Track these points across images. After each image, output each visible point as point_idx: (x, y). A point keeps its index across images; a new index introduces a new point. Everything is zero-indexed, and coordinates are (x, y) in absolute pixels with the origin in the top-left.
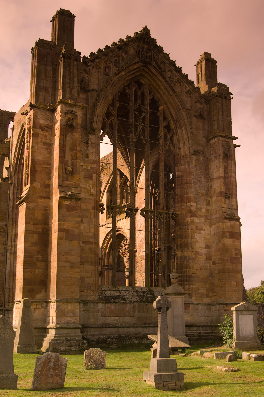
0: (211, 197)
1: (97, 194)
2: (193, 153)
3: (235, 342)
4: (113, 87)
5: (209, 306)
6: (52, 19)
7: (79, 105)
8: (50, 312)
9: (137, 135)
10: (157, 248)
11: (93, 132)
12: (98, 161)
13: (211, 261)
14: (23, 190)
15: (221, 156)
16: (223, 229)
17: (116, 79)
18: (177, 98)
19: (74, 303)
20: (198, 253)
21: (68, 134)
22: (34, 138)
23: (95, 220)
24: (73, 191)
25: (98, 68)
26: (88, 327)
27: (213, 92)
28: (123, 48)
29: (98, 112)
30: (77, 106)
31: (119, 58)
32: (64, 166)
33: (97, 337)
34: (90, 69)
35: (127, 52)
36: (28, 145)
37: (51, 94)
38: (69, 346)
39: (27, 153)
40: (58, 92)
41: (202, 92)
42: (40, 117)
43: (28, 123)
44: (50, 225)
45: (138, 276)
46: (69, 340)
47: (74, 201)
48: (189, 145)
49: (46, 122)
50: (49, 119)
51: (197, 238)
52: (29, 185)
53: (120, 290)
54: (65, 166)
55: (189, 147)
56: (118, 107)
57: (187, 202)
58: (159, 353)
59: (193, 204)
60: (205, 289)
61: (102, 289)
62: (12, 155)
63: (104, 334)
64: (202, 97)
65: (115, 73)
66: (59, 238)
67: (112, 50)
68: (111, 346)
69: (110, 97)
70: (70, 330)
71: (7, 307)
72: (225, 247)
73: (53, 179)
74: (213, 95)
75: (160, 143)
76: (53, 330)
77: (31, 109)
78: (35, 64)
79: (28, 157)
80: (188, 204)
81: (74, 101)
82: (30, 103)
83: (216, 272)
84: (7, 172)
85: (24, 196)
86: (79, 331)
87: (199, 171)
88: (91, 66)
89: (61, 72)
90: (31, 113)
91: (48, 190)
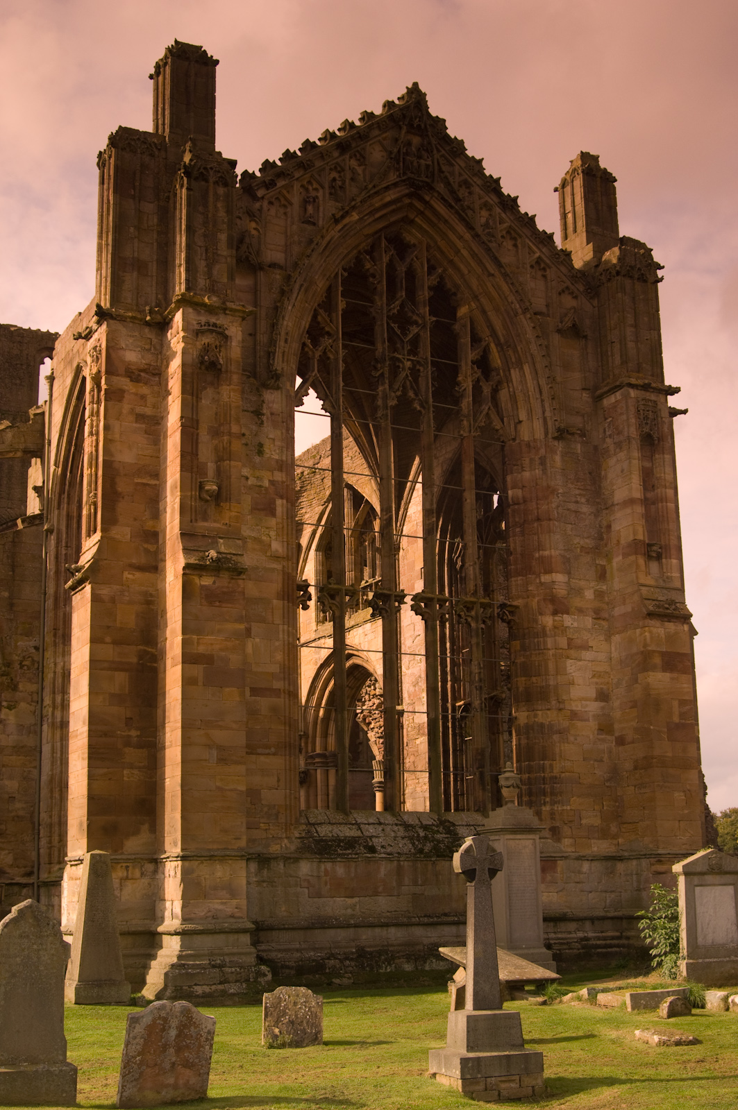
0: (609, 557)
1: (290, 554)
2: (556, 434)
3: (686, 961)
4: (327, 257)
5: (609, 864)
6: (152, 71)
7: (234, 307)
8: (166, 886)
9: (396, 387)
10: (462, 702)
11: (275, 382)
12: (289, 462)
13: (613, 735)
14: (84, 549)
15: (634, 442)
16: (645, 645)
17: (334, 232)
18: (507, 283)
19: (230, 862)
20: (576, 714)
21: (205, 388)
22: (110, 403)
23: (286, 627)
24: (223, 549)
25: (286, 203)
26: (271, 929)
27: (608, 261)
28: (353, 145)
29: (287, 326)
30: (227, 312)
31: (342, 174)
32: (196, 479)
33: (299, 954)
34: (261, 206)
35: (364, 158)
36: (95, 424)
37: (155, 278)
38: (221, 983)
39: (92, 446)
40: (174, 272)
41: (578, 263)
42: (127, 345)
43: (93, 361)
44: (159, 645)
45: (409, 782)
46: (220, 966)
47: (225, 575)
48: (544, 413)
49: (143, 357)
50: (150, 349)
51: (571, 671)
52: (100, 534)
53: (359, 821)
54: (199, 480)
55: (545, 419)
56: (343, 310)
57: (543, 571)
58: (472, 997)
59: (560, 578)
60: (599, 814)
61: (310, 819)
62: (49, 452)
63: (317, 946)
64: (576, 277)
65: (333, 215)
66: (187, 682)
67: (321, 153)
68: (337, 981)
69: (321, 285)
70: (222, 937)
71: (44, 876)
72: (649, 695)
73: (166, 517)
74: (608, 270)
75: (464, 407)
76: (175, 937)
77: (99, 323)
78: (108, 196)
79: (94, 457)
80: (545, 578)
81: (218, 296)
82: (98, 306)
83: (628, 765)
84: (38, 499)
85: (87, 566)
86: (246, 939)
87: (572, 483)
88: (266, 197)
89: (181, 218)
90: (101, 334)
91: (152, 548)
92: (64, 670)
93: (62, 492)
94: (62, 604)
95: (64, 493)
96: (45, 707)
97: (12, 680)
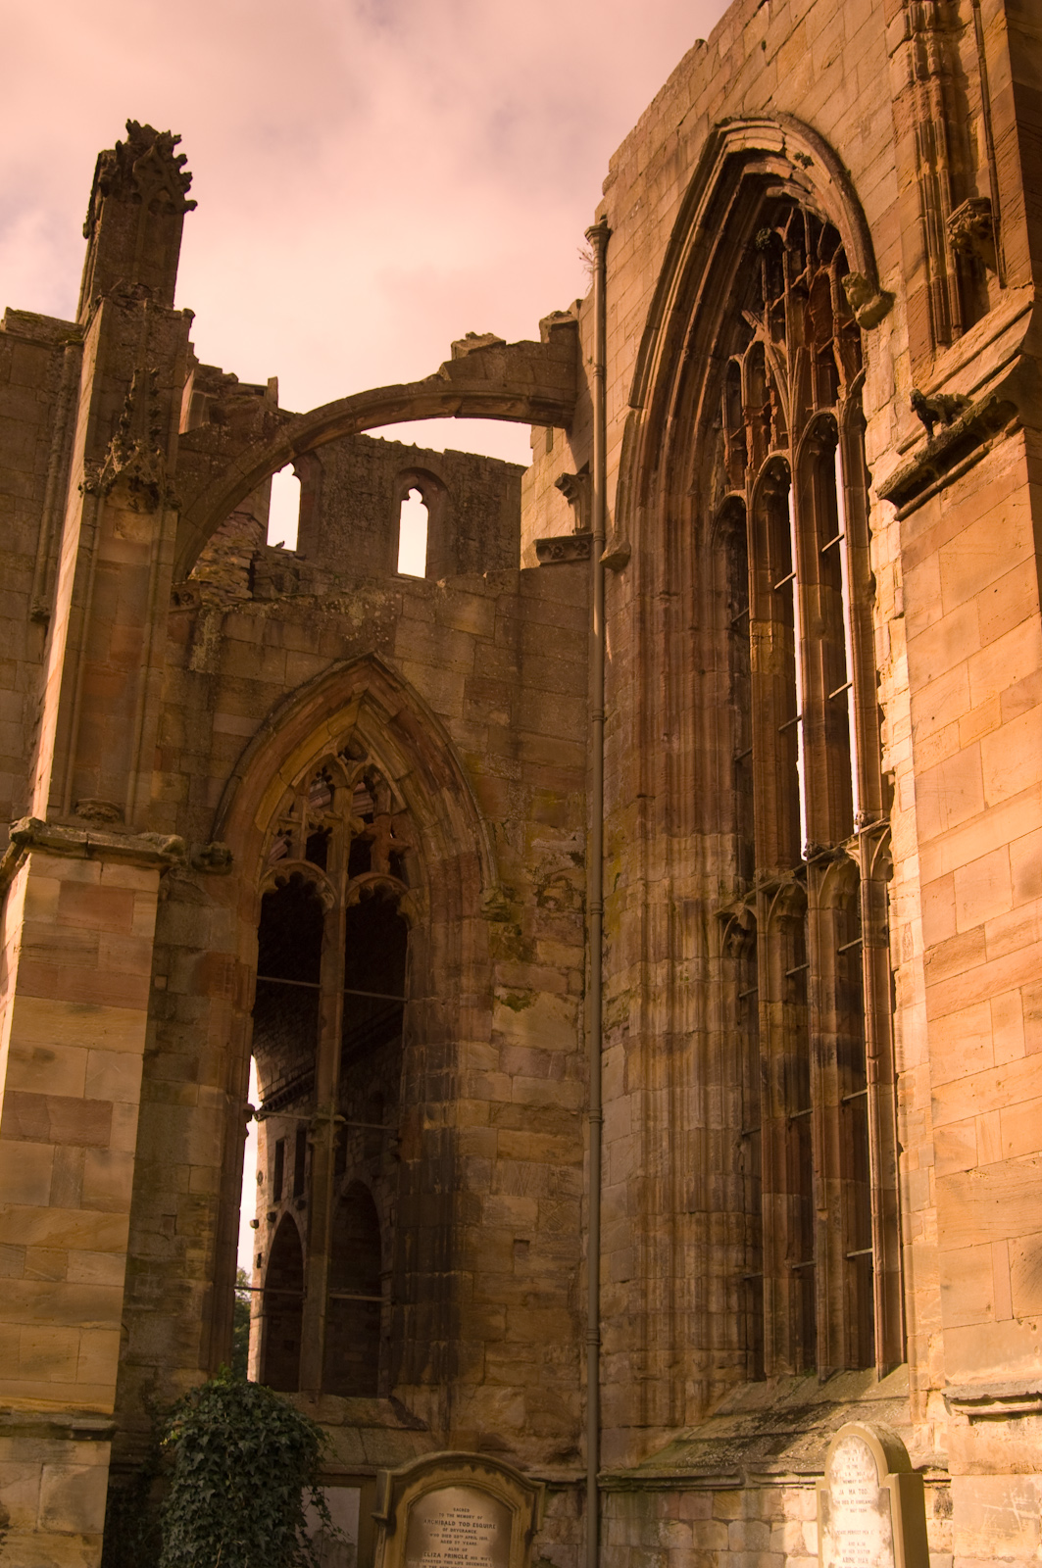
39: (928, 105)
62: (603, 393)
84: (564, 505)
92: (670, 898)
93: (651, 465)
94: (659, 734)
95: (656, 468)
96: (612, 1001)
97: (519, 933)
